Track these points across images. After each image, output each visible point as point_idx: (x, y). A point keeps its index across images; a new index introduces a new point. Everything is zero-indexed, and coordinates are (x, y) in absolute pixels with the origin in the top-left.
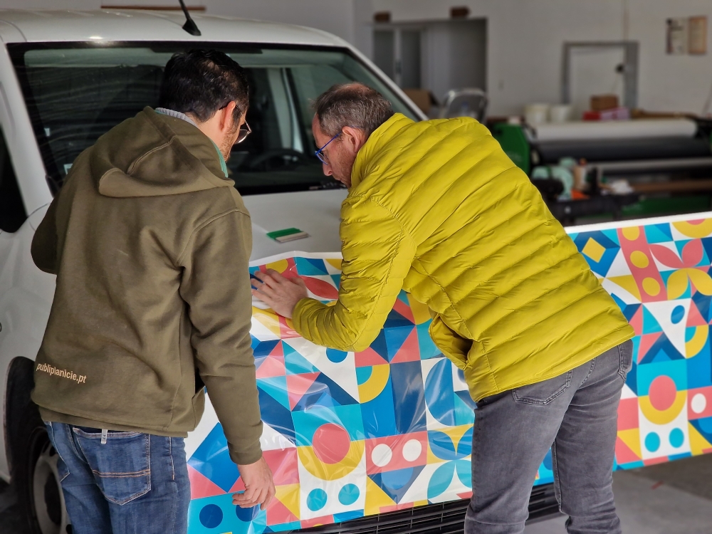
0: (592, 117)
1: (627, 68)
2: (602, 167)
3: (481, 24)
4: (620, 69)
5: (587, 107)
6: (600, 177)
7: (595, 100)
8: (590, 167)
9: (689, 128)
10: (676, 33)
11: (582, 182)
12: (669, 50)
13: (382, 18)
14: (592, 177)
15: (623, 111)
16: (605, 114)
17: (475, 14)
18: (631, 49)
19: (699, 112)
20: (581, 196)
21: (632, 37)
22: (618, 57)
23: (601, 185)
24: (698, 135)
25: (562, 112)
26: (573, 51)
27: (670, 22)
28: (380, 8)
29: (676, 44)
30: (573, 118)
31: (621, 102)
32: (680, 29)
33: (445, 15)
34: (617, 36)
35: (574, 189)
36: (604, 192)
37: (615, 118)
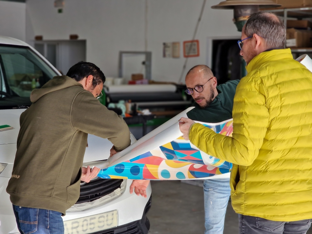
0: (132, 83)
1: (147, 63)
2: (138, 104)
3: (84, 42)
4: (144, 63)
5: (130, 79)
6: (137, 108)
7: (134, 76)
8: (133, 104)
9: (173, 88)
10: (167, 49)
11: (130, 110)
12: (164, 55)
13: (39, 38)
14: (134, 108)
15: (145, 81)
16: (138, 82)
17: (81, 38)
18: (148, 55)
19: (177, 82)
20: (129, 116)
21: (149, 50)
22: (142, 58)
23: (137, 111)
24: (177, 92)
25: (119, 80)
26: (124, 55)
27: (164, 44)
28: (38, 34)
29: (167, 53)
30: (124, 83)
31: (144, 77)
32: (168, 47)
33: (67, 38)
34: (142, 49)
35: (126, 113)
36: (139, 114)
37: (142, 83)
